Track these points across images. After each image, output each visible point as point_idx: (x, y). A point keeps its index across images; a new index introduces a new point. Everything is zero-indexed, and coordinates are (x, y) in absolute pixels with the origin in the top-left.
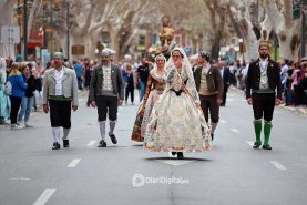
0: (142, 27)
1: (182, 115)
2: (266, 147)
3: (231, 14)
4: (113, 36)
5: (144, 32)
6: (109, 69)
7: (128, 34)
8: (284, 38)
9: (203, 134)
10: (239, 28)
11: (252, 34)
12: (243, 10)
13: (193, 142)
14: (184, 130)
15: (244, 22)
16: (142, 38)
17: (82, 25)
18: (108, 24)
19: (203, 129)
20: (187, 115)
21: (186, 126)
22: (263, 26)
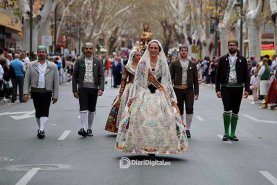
0: (123, 36)
1: (156, 114)
2: (233, 139)
3: (175, 30)
4: (106, 41)
5: (124, 39)
6: (91, 62)
7: (115, 40)
8: (205, 44)
9: (178, 133)
10: (180, 38)
11: (187, 42)
12: (182, 27)
13: (167, 143)
14: (158, 130)
15: (182, 34)
16: (123, 43)
17: (88, 35)
18: (103, 34)
19: (178, 128)
20: (161, 114)
21: (160, 126)
22: (194, 37)
